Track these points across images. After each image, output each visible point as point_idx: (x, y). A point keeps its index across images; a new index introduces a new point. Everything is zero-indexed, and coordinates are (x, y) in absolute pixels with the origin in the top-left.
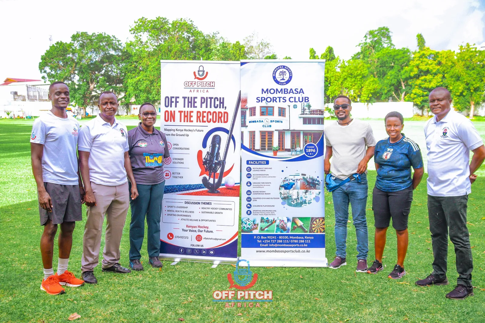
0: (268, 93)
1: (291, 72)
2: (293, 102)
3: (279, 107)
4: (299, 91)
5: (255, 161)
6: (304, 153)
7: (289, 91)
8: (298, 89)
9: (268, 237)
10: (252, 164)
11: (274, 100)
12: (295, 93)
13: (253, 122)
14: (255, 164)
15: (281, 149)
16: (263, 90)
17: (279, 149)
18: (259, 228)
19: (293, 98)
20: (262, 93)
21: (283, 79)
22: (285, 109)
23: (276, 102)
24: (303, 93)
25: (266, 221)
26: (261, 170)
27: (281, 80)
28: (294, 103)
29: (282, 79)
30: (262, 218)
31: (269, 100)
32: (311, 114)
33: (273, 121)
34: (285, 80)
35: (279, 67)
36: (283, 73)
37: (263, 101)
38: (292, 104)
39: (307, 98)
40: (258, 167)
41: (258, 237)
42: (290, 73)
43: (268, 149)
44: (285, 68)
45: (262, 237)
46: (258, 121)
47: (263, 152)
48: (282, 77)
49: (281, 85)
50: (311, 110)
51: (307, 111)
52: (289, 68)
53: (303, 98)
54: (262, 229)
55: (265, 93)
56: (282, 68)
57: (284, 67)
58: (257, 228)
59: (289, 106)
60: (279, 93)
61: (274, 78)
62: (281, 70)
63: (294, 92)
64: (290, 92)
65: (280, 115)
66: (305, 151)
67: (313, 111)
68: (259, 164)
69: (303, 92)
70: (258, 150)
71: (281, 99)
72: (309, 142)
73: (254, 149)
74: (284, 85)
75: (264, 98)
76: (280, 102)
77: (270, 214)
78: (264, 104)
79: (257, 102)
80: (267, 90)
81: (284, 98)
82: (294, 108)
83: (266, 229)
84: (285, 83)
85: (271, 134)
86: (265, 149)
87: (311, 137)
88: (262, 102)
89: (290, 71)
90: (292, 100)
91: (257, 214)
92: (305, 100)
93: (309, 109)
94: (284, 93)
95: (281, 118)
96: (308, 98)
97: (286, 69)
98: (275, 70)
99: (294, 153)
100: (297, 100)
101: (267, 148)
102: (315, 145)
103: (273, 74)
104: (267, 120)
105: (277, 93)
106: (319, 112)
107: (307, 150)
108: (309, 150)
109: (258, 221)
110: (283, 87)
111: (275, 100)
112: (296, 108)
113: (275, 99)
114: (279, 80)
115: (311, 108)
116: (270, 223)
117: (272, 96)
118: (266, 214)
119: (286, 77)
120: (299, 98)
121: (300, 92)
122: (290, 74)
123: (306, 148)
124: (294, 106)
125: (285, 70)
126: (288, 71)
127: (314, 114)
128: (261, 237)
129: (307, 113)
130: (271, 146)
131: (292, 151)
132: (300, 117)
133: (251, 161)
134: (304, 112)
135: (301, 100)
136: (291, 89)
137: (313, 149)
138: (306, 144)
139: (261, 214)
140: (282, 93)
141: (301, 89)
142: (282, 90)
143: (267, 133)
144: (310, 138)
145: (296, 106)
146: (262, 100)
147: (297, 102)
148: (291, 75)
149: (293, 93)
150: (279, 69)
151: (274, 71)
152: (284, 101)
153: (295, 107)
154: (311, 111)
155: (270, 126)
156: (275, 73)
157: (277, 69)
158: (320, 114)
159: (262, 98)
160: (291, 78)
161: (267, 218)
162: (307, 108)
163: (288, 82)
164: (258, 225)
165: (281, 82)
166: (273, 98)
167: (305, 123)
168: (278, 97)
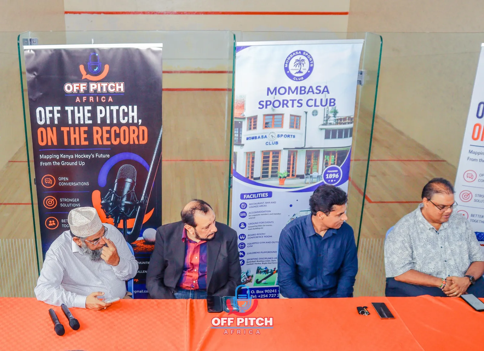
0: (276, 94)
1: (312, 60)
2: (312, 106)
3: (291, 115)
4: (322, 89)
5: (253, 194)
6: (323, 180)
7: (307, 90)
8: (320, 87)
9: (266, 291)
10: (248, 199)
11: (284, 103)
12: (316, 93)
13: (253, 138)
14: (253, 198)
15: (291, 175)
16: (269, 89)
17: (288, 176)
18: (254, 280)
19: (312, 100)
20: (268, 95)
21: (300, 72)
22: (300, 117)
23: (287, 107)
24: (328, 93)
25: (265, 271)
26: (260, 205)
27: (297, 73)
28: (314, 108)
29: (298, 71)
30: (258, 267)
31: (277, 104)
32: (337, 124)
33: (282, 135)
34: (302, 73)
35: (295, 52)
36: (300, 62)
37: (268, 106)
38: (310, 110)
39: (332, 101)
40: (257, 202)
41: (253, 292)
42: (311, 62)
43: (272, 176)
44: (304, 53)
45: (258, 292)
46: (259, 137)
47: (264, 180)
48: (298, 68)
49: (295, 80)
50: (337, 118)
51: (332, 120)
52: (309, 54)
53: (327, 100)
54: (258, 282)
55: (272, 93)
56: (299, 54)
57: (302, 52)
58: (251, 280)
59: (306, 113)
60: (293, 93)
61: (287, 69)
62: (298, 57)
63: (315, 91)
64: (309, 92)
65: (291, 126)
66: (325, 177)
67: (341, 119)
68: (259, 198)
69: (328, 91)
70: (259, 178)
71: (295, 102)
72: (332, 164)
73: (252, 177)
74: (301, 80)
75: (270, 102)
76: (293, 106)
77: (269, 262)
78: (269, 110)
79: (259, 108)
80: (275, 89)
81: (300, 101)
82: (313, 115)
83: (263, 282)
84: (302, 78)
85: (277, 153)
86: (267, 176)
87: (335, 157)
88: (266, 108)
89: (311, 59)
90: (310, 103)
91: (252, 263)
92: (330, 102)
93: (335, 117)
94: (301, 94)
95: (293, 131)
96: (335, 100)
97: (304, 55)
98: (288, 58)
99: (308, 180)
100: (318, 103)
101: (270, 174)
102: (339, 168)
103: (285, 63)
104: (272, 134)
105: (289, 94)
106: (349, 120)
107: (327, 175)
108: (331, 176)
109: (253, 272)
110: (299, 84)
111: (286, 104)
112: (316, 115)
114: (293, 73)
115: (338, 115)
116: (269, 274)
117: (281, 98)
118: (264, 262)
119: (304, 67)
120: (321, 100)
121: (324, 91)
122: (310, 64)
123: (326, 173)
124: (313, 112)
125: (303, 57)
126: (308, 59)
127: (341, 124)
128: (255, 292)
129: (332, 122)
130: (276, 172)
131: (307, 177)
132: (321, 129)
133: (247, 194)
134: (327, 120)
135: (324, 104)
136: (311, 87)
137: (336, 173)
138: (326, 167)
139: (258, 263)
140: (297, 94)
141: (326, 87)
142: (297, 88)
143: (271, 153)
144: (333, 159)
145: (317, 112)
147: (318, 106)
148: (312, 65)
149: (313, 93)
150: (295, 56)
151: (287, 60)
152: (300, 105)
153: (315, 113)
154: (338, 120)
155: (277, 143)
156: (287, 61)
157: (291, 56)
158: (349, 123)
159: (267, 102)
160: (311, 69)
161: (266, 268)
162: (331, 115)
163: (306, 76)
164: (252, 276)
165: (296, 77)
166: (283, 101)
167: (327, 137)
168: (290, 100)
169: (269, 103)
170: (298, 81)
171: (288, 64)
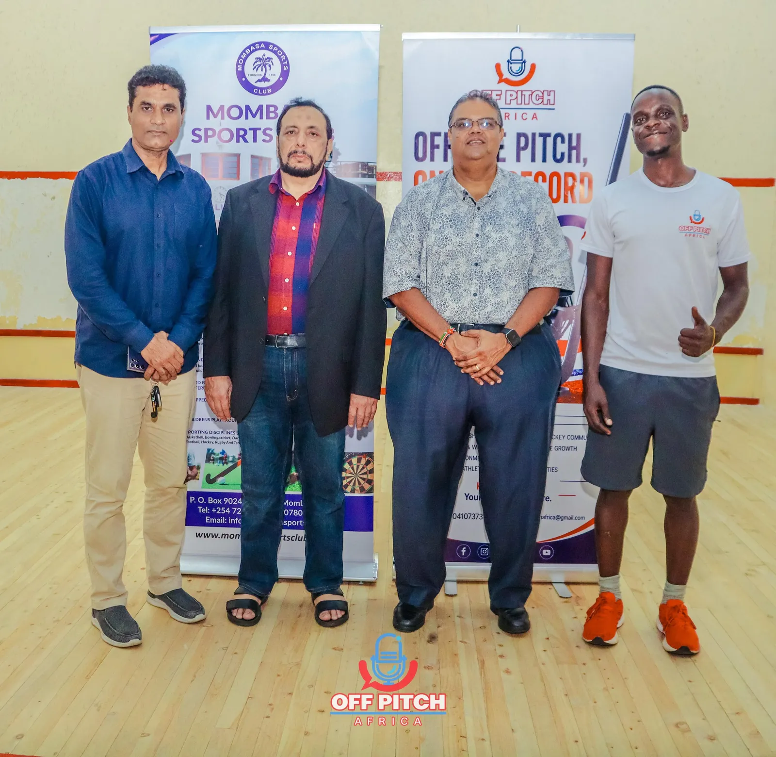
0: (223, 118)
1: (287, 59)
3: (252, 157)
9: (226, 500)
11: (240, 135)
16: (209, 108)
18: (202, 475)
20: (208, 118)
21: (264, 79)
23: (246, 141)
25: (221, 459)
27: (259, 81)
29: (260, 78)
30: (209, 450)
31: (226, 135)
34: (269, 81)
35: (254, 45)
36: (263, 63)
37: (209, 139)
41: (201, 500)
42: (285, 63)
44: (271, 47)
45: (211, 500)
48: (261, 73)
49: (257, 94)
52: (279, 49)
54: (210, 480)
55: (215, 116)
56: (262, 49)
57: (267, 45)
58: (196, 475)
60: (254, 116)
61: (241, 75)
62: (259, 54)
67: (346, 167)
71: (259, 133)
74: (267, 94)
75: (214, 130)
76: (255, 140)
77: (229, 441)
78: (212, 146)
79: (193, 141)
80: (222, 107)
81: (268, 132)
83: (220, 480)
84: (269, 91)
88: (206, 141)
89: (283, 58)
91: (196, 440)
97: (271, 51)
98: (242, 54)
103: (238, 64)
104: (219, 190)
105: (247, 118)
106: (364, 169)
109: (199, 459)
110: (265, 100)
111: (243, 137)
113: (242, 133)
114: (252, 80)
116: (230, 465)
117: (233, 125)
118: (219, 440)
119: (272, 72)
122: (282, 66)
125: (269, 54)
126: (279, 57)
128: (206, 500)
139: (207, 440)
140: (261, 118)
142: (260, 108)
146: (207, 137)
148: (286, 68)
150: (254, 51)
151: (240, 57)
152: (268, 138)
154: (340, 167)
156: (241, 61)
157: (248, 51)
159: (206, 130)
160: (285, 74)
161: (223, 452)
163: (276, 87)
164: (199, 468)
165: (258, 88)
166: (238, 130)
168: (250, 129)
169: (210, 133)
170: (263, 95)
171: (243, 65)
